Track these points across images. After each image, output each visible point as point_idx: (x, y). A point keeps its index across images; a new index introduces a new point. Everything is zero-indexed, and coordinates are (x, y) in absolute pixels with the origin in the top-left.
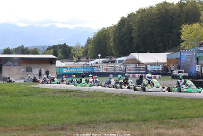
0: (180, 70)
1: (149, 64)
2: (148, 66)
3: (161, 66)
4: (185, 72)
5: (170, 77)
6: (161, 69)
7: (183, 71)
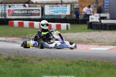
0: (102, 15)
1: (48, 4)
2: (47, 7)
3: (69, 6)
4: (111, 19)
5: (86, 26)
6: (68, 13)
7: (107, 15)
